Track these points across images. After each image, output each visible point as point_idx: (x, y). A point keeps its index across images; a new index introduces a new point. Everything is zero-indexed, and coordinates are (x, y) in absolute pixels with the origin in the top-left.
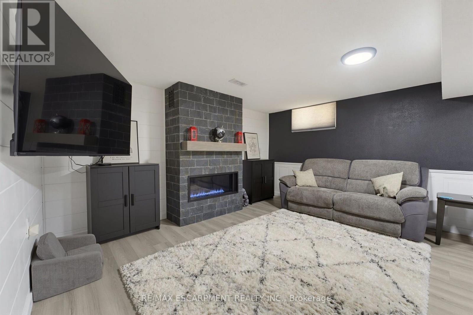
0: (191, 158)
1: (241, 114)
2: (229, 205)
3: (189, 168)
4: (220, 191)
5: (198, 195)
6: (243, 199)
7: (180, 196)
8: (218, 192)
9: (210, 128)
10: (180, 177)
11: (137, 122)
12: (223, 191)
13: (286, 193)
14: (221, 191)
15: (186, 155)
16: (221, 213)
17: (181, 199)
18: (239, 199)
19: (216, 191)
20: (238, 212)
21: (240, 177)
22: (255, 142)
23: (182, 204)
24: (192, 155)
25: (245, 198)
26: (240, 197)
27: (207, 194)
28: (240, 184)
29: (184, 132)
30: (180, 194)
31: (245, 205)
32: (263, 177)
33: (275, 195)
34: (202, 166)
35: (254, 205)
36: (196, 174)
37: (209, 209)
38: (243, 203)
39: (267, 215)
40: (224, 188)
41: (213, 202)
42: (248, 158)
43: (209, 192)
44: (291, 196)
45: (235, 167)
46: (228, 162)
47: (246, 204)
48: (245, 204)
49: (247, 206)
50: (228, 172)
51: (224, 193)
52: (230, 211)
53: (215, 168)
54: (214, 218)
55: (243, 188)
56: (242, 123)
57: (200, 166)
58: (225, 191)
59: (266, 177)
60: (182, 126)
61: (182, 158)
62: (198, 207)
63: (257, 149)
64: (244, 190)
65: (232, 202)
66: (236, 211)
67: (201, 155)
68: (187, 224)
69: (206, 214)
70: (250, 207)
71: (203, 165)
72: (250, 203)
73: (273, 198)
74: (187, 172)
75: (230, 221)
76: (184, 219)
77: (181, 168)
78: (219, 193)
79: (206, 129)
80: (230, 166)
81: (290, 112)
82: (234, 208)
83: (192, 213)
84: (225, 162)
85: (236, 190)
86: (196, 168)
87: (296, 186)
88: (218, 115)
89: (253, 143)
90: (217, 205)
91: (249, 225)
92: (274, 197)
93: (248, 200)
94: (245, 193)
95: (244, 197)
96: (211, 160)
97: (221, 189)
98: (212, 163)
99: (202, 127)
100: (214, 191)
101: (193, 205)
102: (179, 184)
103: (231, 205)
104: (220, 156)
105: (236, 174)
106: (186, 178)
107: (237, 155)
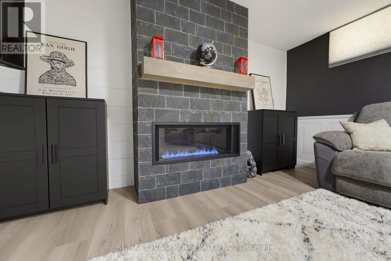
0: (158, 93)
1: (245, 33)
2: (224, 173)
3: (154, 108)
4: (212, 152)
5: (177, 155)
6: (248, 167)
7: (139, 154)
8: (208, 153)
9: (192, 48)
10: (139, 122)
11: (86, 43)
12: (217, 152)
13: (330, 161)
14: (214, 152)
15: (148, 87)
16: (211, 186)
17: (140, 160)
18: (241, 165)
19: (206, 151)
20: (239, 186)
21: (244, 132)
22: (266, 88)
23: (142, 167)
24: (160, 88)
25: (252, 166)
26: (243, 162)
27: (192, 154)
28: (244, 143)
29: (145, 47)
30: (139, 151)
31: (250, 176)
32: (280, 136)
33: (297, 164)
34: (178, 108)
35: (265, 175)
36: (166, 120)
37: (190, 178)
38: (248, 172)
39: (293, 198)
40: (218, 148)
41: (197, 167)
42: (257, 108)
43: (195, 152)
44: (344, 168)
45: (234, 115)
46: (223, 105)
47: (252, 174)
48: (250, 174)
49: (254, 178)
50: (224, 121)
51: (218, 154)
52: (225, 183)
53: (200, 113)
54: (198, 193)
55: (248, 150)
56: (247, 47)
57: (175, 107)
58: (220, 153)
59: (284, 136)
60: (140, 37)
61: (142, 91)
62: (170, 174)
63: (269, 97)
64: (249, 153)
65: (230, 169)
66: (235, 184)
67: (175, 90)
68: (151, 201)
69: (184, 186)
70: (258, 178)
71: (180, 107)
72: (260, 172)
73: (294, 167)
74: (150, 115)
75: (223, 204)
76: (145, 193)
77: (140, 107)
78: (211, 154)
79: (186, 48)
80: (228, 112)
81: (326, 37)
82: (233, 179)
83: (160, 183)
84: (218, 105)
85: (237, 152)
86: (167, 110)
87: (352, 149)
88: (206, 28)
89: (264, 89)
90: (204, 173)
91: (261, 223)
92: (296, 166)
93: (255, 169)
94: (252, 157)
95: (249, 164)
96: (194, 100)
97: (214, 150)
98: (196, 105)
99: (177, 44)
100: (203, 151)
101: (162, 170)
102: (137, 133)
103: (227, 175)
104: (210, 95)
105: (237, 127)
106: (148, 125)
107: (239, 96)
